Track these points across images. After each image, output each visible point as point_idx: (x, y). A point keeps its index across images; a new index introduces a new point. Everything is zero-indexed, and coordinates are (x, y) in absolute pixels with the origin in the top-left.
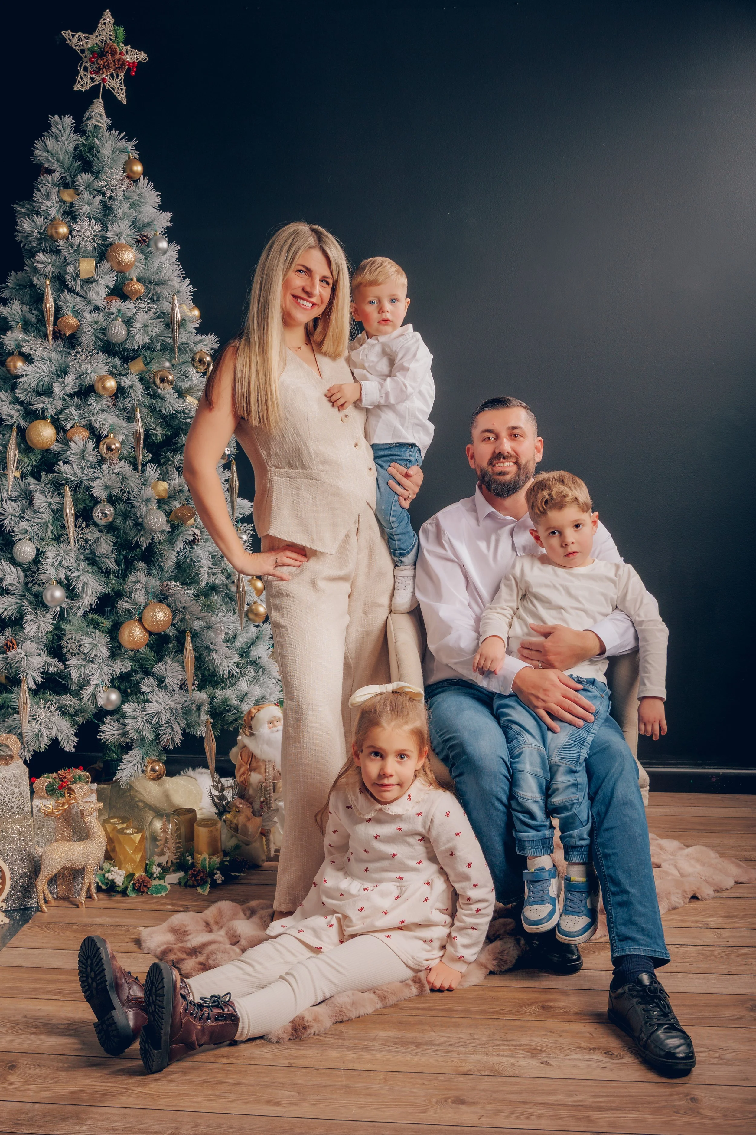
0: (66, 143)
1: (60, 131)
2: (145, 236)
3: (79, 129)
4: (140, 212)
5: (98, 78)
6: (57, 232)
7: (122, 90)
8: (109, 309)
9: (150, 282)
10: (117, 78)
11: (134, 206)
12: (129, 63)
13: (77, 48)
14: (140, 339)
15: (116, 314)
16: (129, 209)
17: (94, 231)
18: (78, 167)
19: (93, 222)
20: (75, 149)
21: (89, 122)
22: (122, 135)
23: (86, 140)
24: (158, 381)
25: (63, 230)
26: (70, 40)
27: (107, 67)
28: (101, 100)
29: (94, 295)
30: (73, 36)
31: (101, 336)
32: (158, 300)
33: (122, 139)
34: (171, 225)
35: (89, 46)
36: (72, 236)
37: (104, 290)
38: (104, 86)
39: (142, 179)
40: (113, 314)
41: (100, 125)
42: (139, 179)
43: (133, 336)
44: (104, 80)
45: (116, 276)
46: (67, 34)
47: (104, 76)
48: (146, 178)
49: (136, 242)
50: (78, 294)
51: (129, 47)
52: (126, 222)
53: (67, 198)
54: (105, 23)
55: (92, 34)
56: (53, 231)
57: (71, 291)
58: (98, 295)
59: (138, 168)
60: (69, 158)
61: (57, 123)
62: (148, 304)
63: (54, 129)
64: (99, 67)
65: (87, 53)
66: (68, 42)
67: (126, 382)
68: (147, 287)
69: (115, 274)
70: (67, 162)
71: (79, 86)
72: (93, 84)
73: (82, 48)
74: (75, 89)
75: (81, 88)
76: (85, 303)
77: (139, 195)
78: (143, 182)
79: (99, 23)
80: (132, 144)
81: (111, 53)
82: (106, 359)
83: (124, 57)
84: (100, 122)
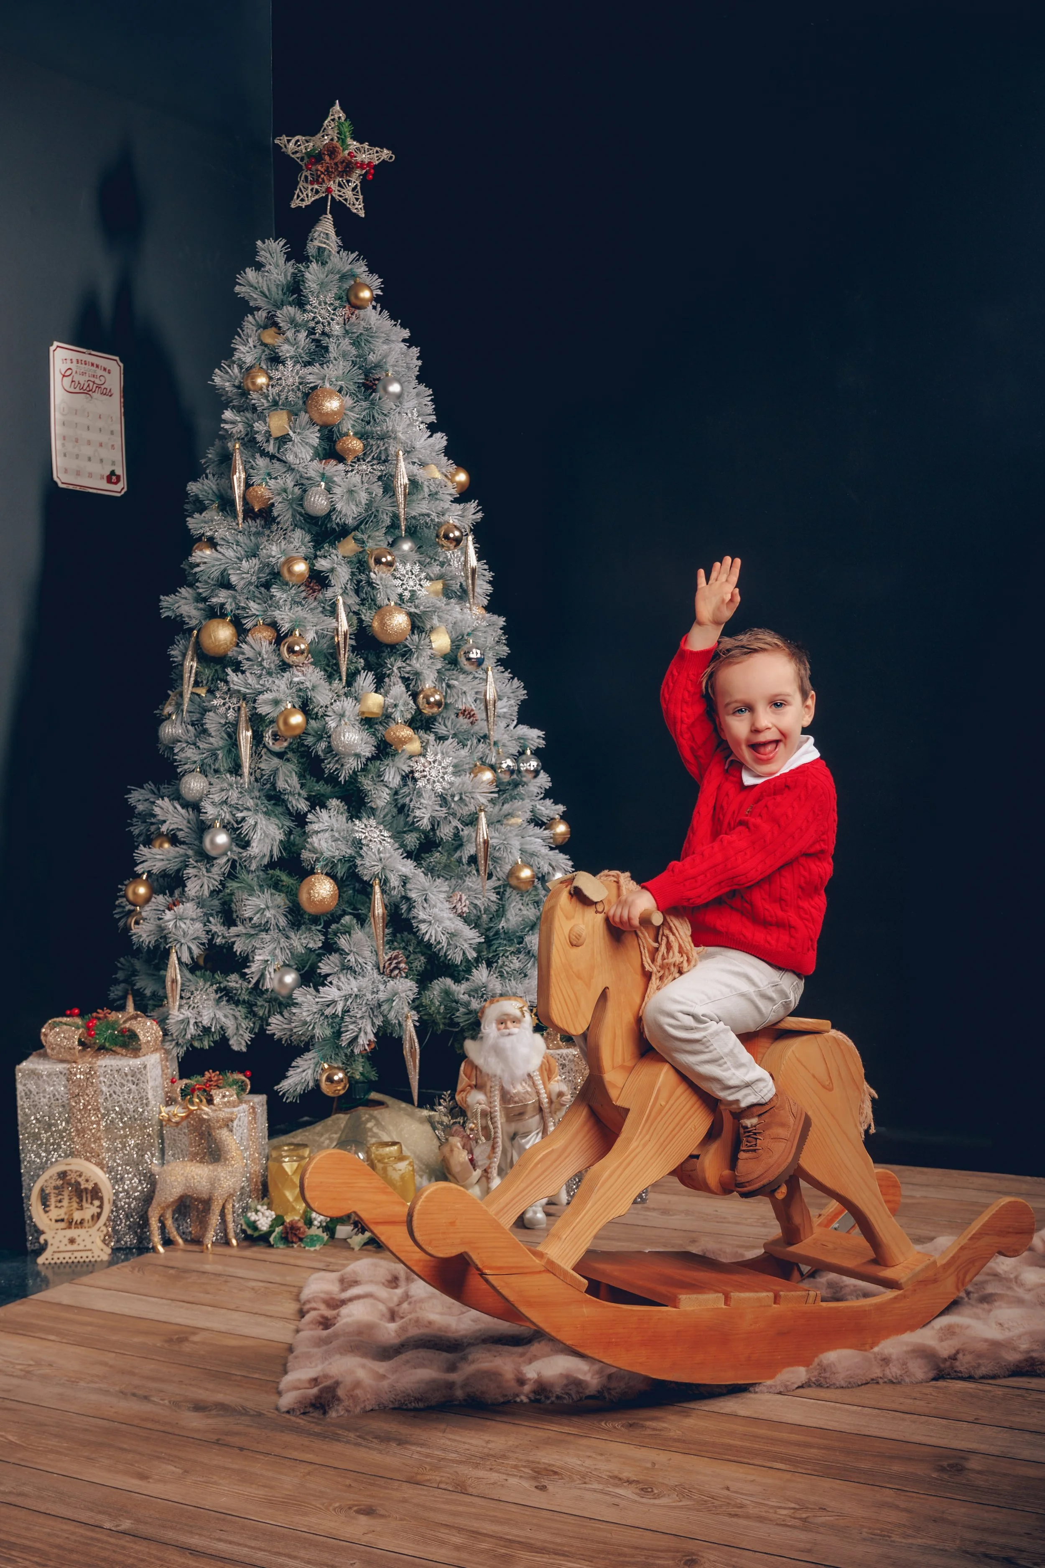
0: (277, 274)
1: (268, 260)
2: (374, 378)
3: (296, 254)
4: (369, 350)
5: (323, 189)
6: (253, 384)
7: (358, 199)
8: (310, 473)
9: (373, 437)
10: (351, 186)
11: (357, 341)
12: (364, 164)
13: (294, 156)
14: (346, 509)
15: (318, 478)
16: (348, 346)
17: (301, 378)
18: (286, 299)
19: (298, 366)
20: (286, 279)
21: (311, 244)
24: (372, 562)
25: (261, 379)
26: (285, 147)
27: (328, 172)
28: (329, 216)
29: (292, 457)
30: (289, 141)
31: (300, 509)
32: (386, 460)
33: (352, 260)
34: (419, 364)
35: (309, 150)
36: (270, 386)
37: (307, 452)
38: (332, 197)
39: (371, 308)
40: (312, 479)
41: (324, 246)
42: (367, 307)
43: (337, 506)
44: (329, 190)
45: (320, 432)
46: (281, 141)
47: (330, 185)
48: (379, 305)
49: (357, 387)
50: (271, 456)
51: (363, 144)
53: (268, 340)
54: (333, 119)
55: (315, 135)
56: (250, 382)
57: (264, 454)
58: (296, 457)
59: (370, 294)
60: (278, 291)
61: (263, 250)
62: (373, 465)
63: (258, 258)
65: (306, 160)
66: (284, 150)
67: (324, 565)
68: (368, 443)
69: (317, 428)
71: (298, 201)
72: (317, 197)
73: (301, 154)
74: (293, 206)
75: (300, 204)
76: (284, 469)
78: (374, 311)
79: (325, 120)
83: (356, 158)
84: (325, 243)
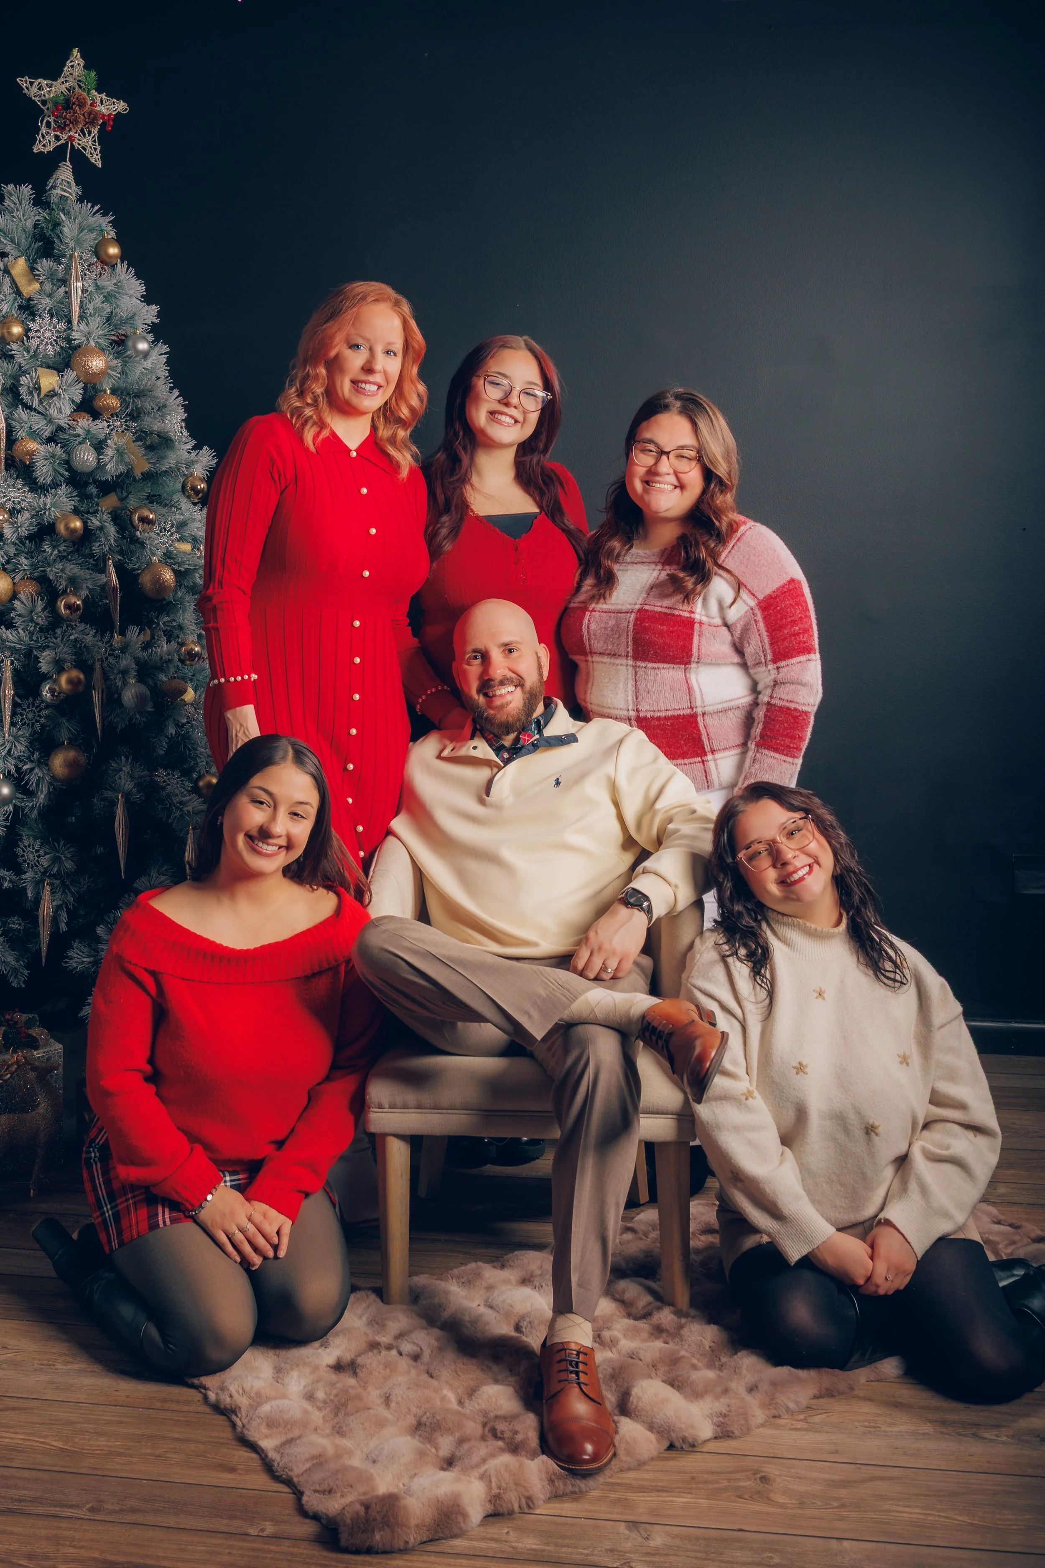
0: (23, 220)
1: (15, 204)
2: (123, 335)
3: (40, 200)
4: (118, 306)
5: (64, 137)
6: (9, 333)
7: (95, 149)
8: (74, 429)
9: (128, 394)
10: (89, 135)
11: (108, 298)
12: (104, 115)
13: (36, 99)
14: (112, 468)
15: (83, 436)
16: (103, 302)
17: (57, 331)
18: (38, 249)
19: (55, 320)
20: (36, 226)
21: (54, 192)
22: (96, 208)
23: (50, 214)
24: (136, 521)
25: (17, 330)
26: (27, 88)
27: (75, 122)
28: (68, 163)
29: (56, 412)
30: (32, 83)
32: (138, 416)
33: (94, 214)
34: (157, 321)
35: (52, 95)
36: (28, 338)
37: (68, 406)
38: (72, 145)
39: (119, 265)
40: (78, 436)
41: (68, 195)
42: (116, 264)
43: (106, 465)
44: (71, 138)
45: (84, 388)
46: (23, 82)
47: (72, 133)
48: (126, 262)
49: (111, 344)
50: (35, 410)
51: (103, 96)
52: (98, 319)
54: (72, 66)
55: (56, 80)
56: (5, 331)
57: (28, 407)
58: (61, 412)
59: (113, 250)
60: (26, 238)
61: (11, 195)
62: (126, 422)
63: (7, 202)
64: (65, 122)
65: (49, 105)
66: (26, 91)
67: (95, 522)
68: (125, 399)
69: (82, 385)
70: (24, 243)
71: (40, 146)
72: (59, 144)
73: (43, 98)
74: (35, 151)
75: (42, 149)
76: (45, 422)
77: (115, 284)
78: (121, 268)
79: (64, 65)
80: (107, 220)
81: (78, 105)
82: (70, 493)
83: (98, 109)
84: (68, 192)
